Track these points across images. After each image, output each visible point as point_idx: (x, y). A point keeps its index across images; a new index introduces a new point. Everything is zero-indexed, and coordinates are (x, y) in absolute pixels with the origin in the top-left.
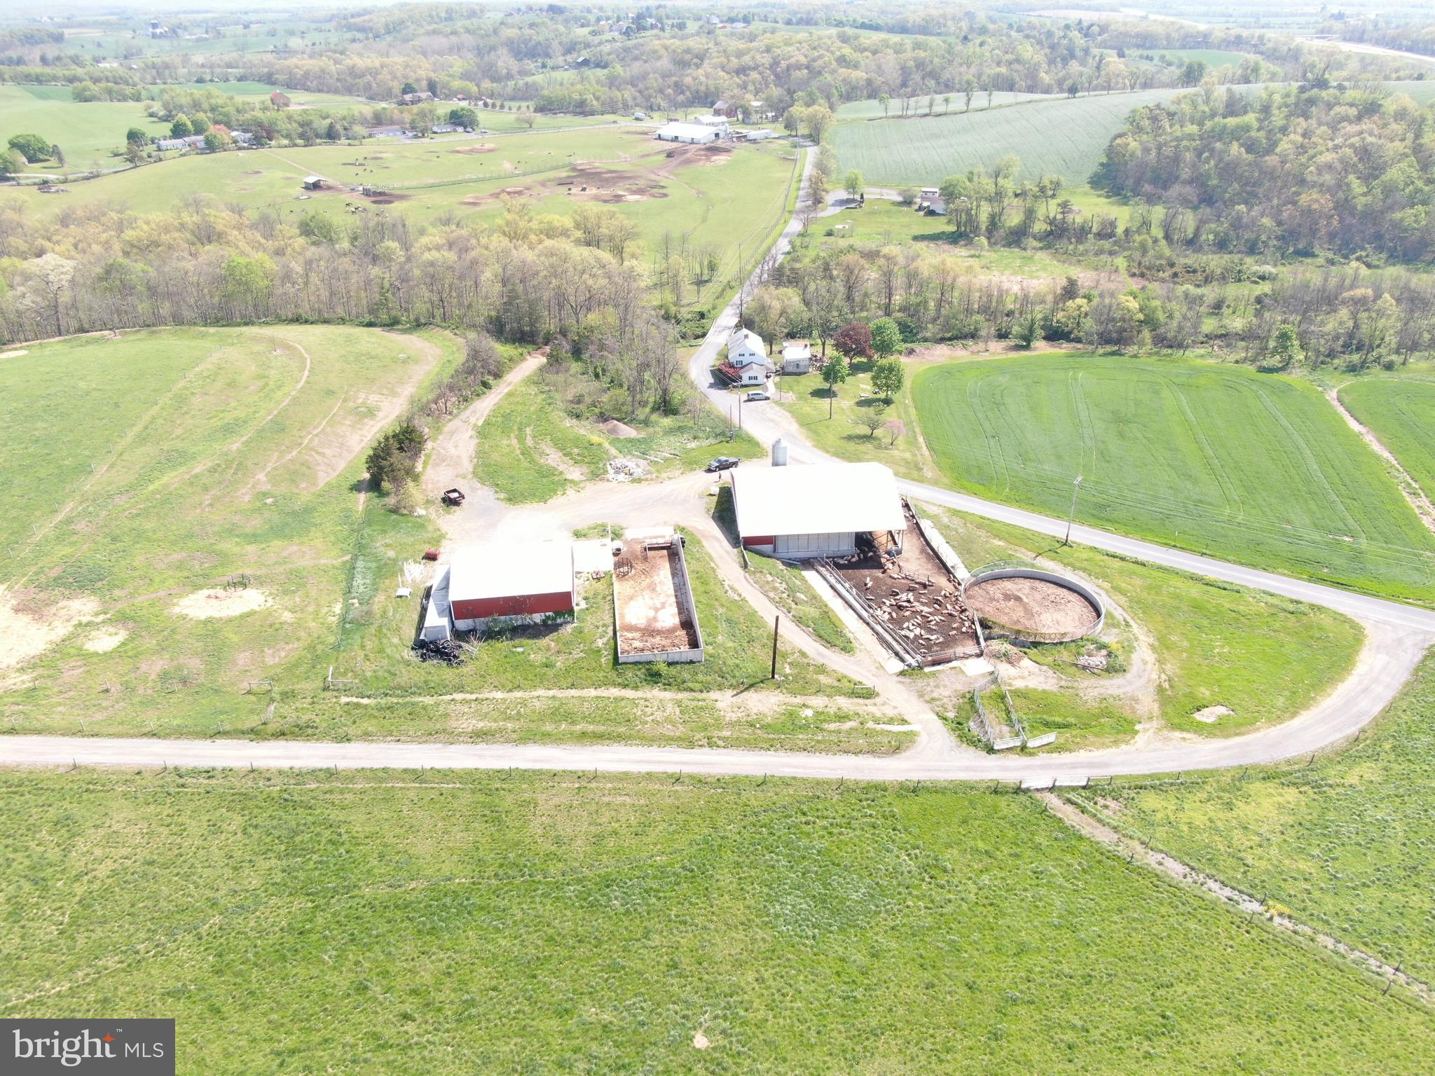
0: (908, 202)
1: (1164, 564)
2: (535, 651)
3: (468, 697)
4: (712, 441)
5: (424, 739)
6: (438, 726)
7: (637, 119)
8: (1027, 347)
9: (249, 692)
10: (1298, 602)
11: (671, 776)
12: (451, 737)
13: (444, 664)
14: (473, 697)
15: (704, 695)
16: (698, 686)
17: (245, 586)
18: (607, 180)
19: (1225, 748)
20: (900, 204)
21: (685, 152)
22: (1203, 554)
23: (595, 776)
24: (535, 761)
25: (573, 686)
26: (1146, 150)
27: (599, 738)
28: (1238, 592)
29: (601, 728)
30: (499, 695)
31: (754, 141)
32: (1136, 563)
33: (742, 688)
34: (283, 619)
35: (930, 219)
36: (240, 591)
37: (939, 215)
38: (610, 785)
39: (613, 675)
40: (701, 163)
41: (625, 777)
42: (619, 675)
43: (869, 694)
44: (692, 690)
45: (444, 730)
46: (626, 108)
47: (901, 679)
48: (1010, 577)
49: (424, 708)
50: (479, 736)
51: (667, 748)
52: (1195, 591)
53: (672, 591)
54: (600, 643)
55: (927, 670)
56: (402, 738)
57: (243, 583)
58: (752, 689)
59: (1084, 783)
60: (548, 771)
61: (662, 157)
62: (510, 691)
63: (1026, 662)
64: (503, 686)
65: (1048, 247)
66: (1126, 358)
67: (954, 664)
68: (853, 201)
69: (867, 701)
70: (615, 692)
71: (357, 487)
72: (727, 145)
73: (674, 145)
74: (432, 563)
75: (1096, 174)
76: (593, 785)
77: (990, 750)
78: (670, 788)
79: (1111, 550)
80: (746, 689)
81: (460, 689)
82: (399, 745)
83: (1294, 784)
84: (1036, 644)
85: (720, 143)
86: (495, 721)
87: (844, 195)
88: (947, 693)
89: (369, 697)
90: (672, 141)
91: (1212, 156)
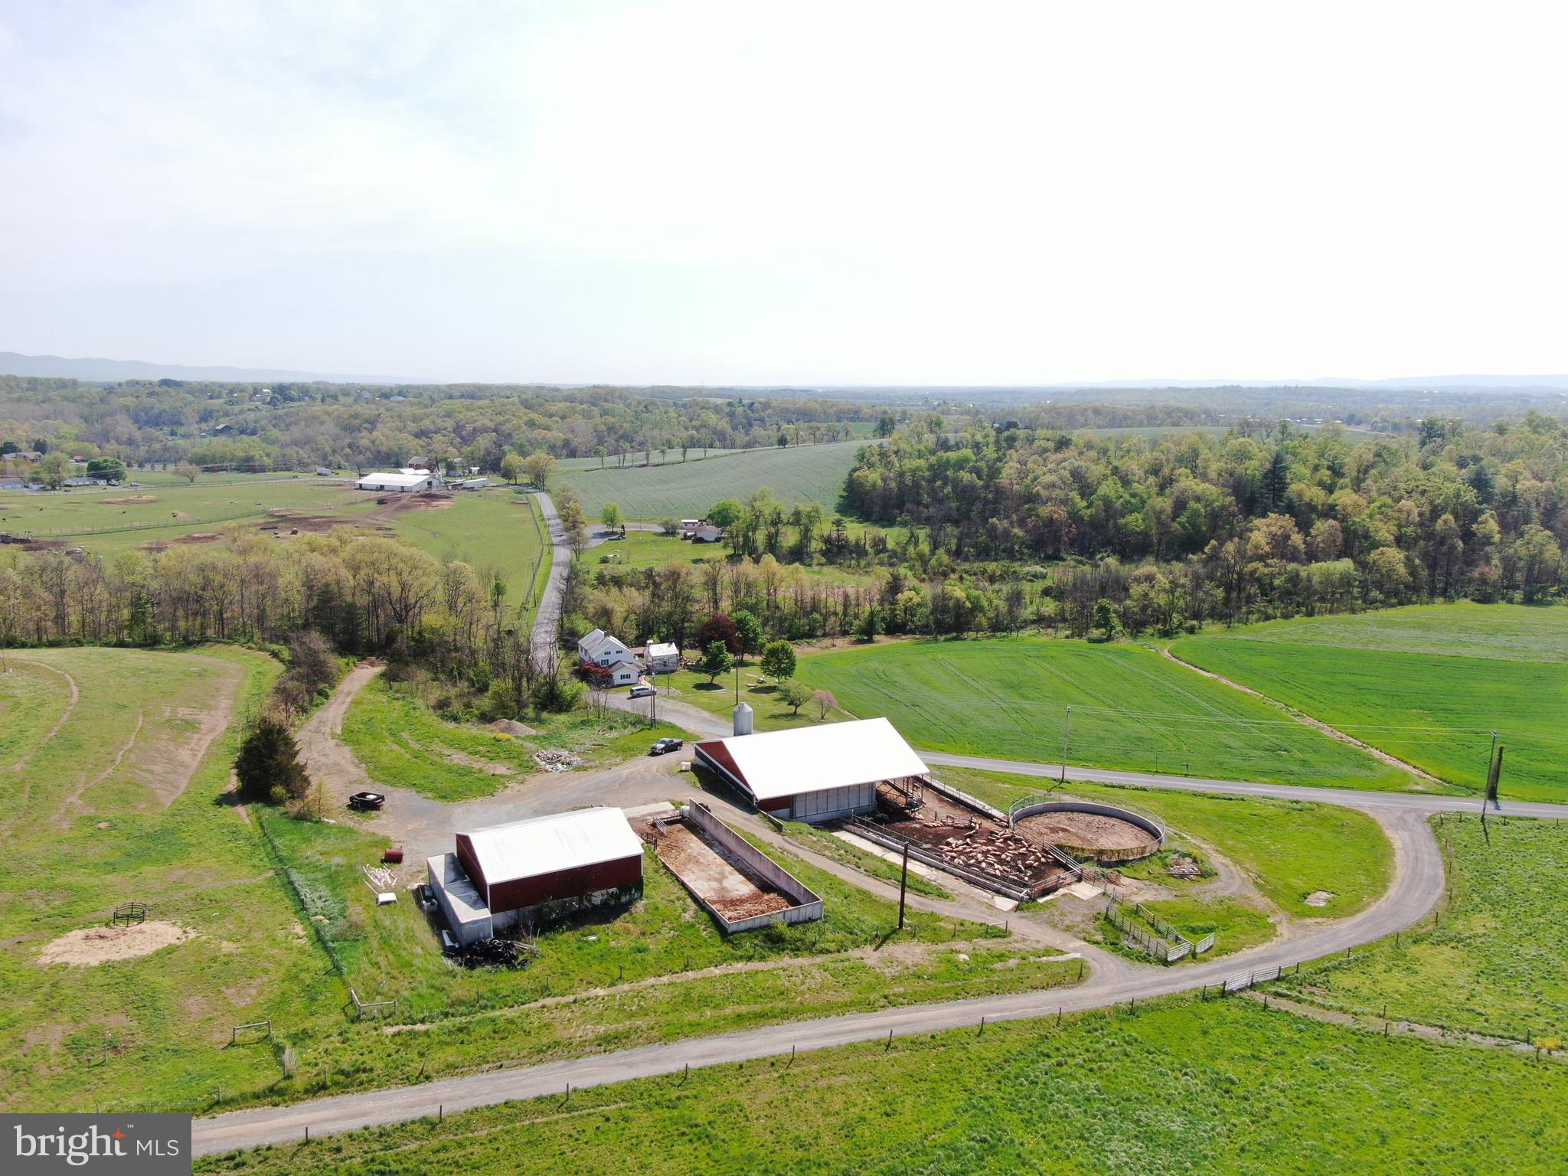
0: (670, 532)
1: (1163, 787)
2: (615, 935)
3: (563, 1000)
4: (630, 729)
5: (536, 1058)
6: (545, 1041)
7: (319, 474)
8: (870, 641)
9: (232, 1044)
10: (1297, 802)
11: (878, 1043)
12: (571, 1050)
13: (504, 968)
14: (571, 998)
15: (843, 955)
16: (832, 946)
17: (141, 918)
18: (315, 524)
19: (1359, 925)
20: (663, 534)
21: (399, 499)
22: (1186, 775)
23: (792, 1060)
24: (703, 1057)
25: (686, 968)
26: (884, 480)
27: (761, 1018)
28: (1243, 800)
29: (757, 1008)
30: (600, 992)
31: (472, 489)
32: (1137, 789)
33: (878, 941)
34: (225, 951)
35: (699, 546)
36: (134, 926)
37: (707, 542)
38: (814, 1067)
39: (727, 948)
40: (422, 508)
41: (825, 1054)
42: (735, 946)
43: (1004, 934)
44: (829, 952)
45: (557, 1043)
46: (304, 466)
47: (1019, 913)
48: (1041, 812)
49: (511, 1022)
50: (609, 1042)
51: (847, 1015)
52: (1207, 804)
53: (719, 860)
54: (688, 916)
55: (1041, 901)
56: (505, 1062)
57: (135, 915)
58: (890, 942)
59: (1276, 976)
60: (732, 1064)
61: (373, 505)
62: (612, 985)
63: (1124, 880)
64: (600, 981)
65: (830, 562)
66: (969, 640)
67: (1061, 891)
68: (613, 533)
69: (1006, 940)
70: (740, 966)
71: (226, 800)
72: (444, 492)
73: (381, 494)
74: (397, 865)
75: (840, 505)
76: (794, 1071)
77: (1166, 963)
78: (886, 1057)
79: (1107, 782)
80: (883, 942)
81: (545, 991)
82: (505, 1073)
83: (1442, 942)
84: (1122, 863)
85: (434, 491)
86: (618, 1022)
87: (603, 529)
88: (1079, 919)
89: (423, 1021)
90: (377, 490)
91: (945, 484)
